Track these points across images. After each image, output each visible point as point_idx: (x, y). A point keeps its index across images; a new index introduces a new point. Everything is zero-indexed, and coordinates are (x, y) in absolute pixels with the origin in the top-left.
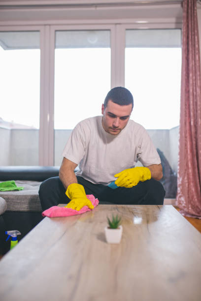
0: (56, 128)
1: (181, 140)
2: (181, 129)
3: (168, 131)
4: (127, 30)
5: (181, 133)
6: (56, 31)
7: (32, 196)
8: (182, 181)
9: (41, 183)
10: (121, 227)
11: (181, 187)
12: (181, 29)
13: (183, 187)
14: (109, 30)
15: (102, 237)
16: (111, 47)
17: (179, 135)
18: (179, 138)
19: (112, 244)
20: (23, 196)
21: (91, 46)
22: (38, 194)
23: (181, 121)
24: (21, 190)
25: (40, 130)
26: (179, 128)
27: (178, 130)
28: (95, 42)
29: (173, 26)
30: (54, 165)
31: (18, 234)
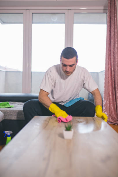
0: (32, 71)
1: (105, 79)
2: (106, 72)
3: (98, 73)
4: (74, 13)
5: (106, 75)
6: (33, 13)
7: (19, 111)
8: (106, 103)
9: (24, 103)
10: (72, 130)
11: (105, 106)
12: (106, 13)
13: (106, 106)
14: (64, 13)
15: (61, 136)
16: (65, 23)
17: (105, 76)
18: (104, 78)
19: (67, 140)
20: (14, 111)
21: (53, 23)
22: (23, 110)
23: (106, 68)
24: (13, 107)
25: (23, 72)
26: (105, 72)
27: (104, 73)
28: (56, 20)
29: (102, 11)
30: (31, 93)
31: (11, 133)
